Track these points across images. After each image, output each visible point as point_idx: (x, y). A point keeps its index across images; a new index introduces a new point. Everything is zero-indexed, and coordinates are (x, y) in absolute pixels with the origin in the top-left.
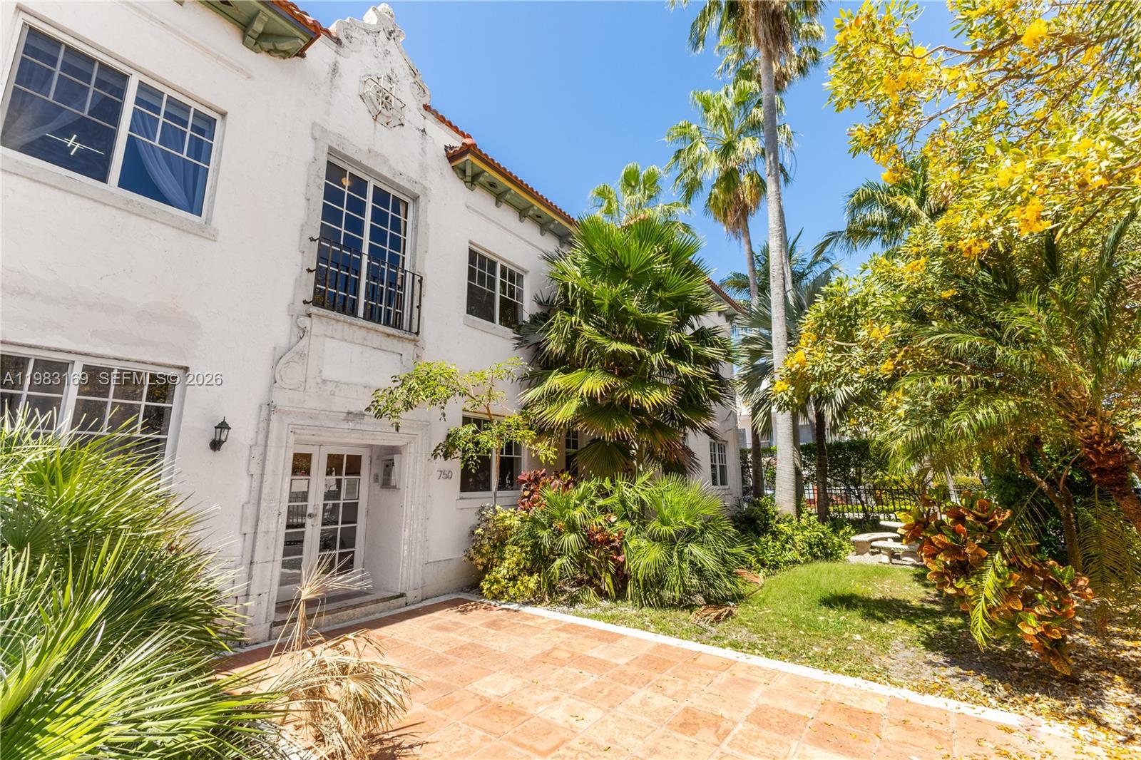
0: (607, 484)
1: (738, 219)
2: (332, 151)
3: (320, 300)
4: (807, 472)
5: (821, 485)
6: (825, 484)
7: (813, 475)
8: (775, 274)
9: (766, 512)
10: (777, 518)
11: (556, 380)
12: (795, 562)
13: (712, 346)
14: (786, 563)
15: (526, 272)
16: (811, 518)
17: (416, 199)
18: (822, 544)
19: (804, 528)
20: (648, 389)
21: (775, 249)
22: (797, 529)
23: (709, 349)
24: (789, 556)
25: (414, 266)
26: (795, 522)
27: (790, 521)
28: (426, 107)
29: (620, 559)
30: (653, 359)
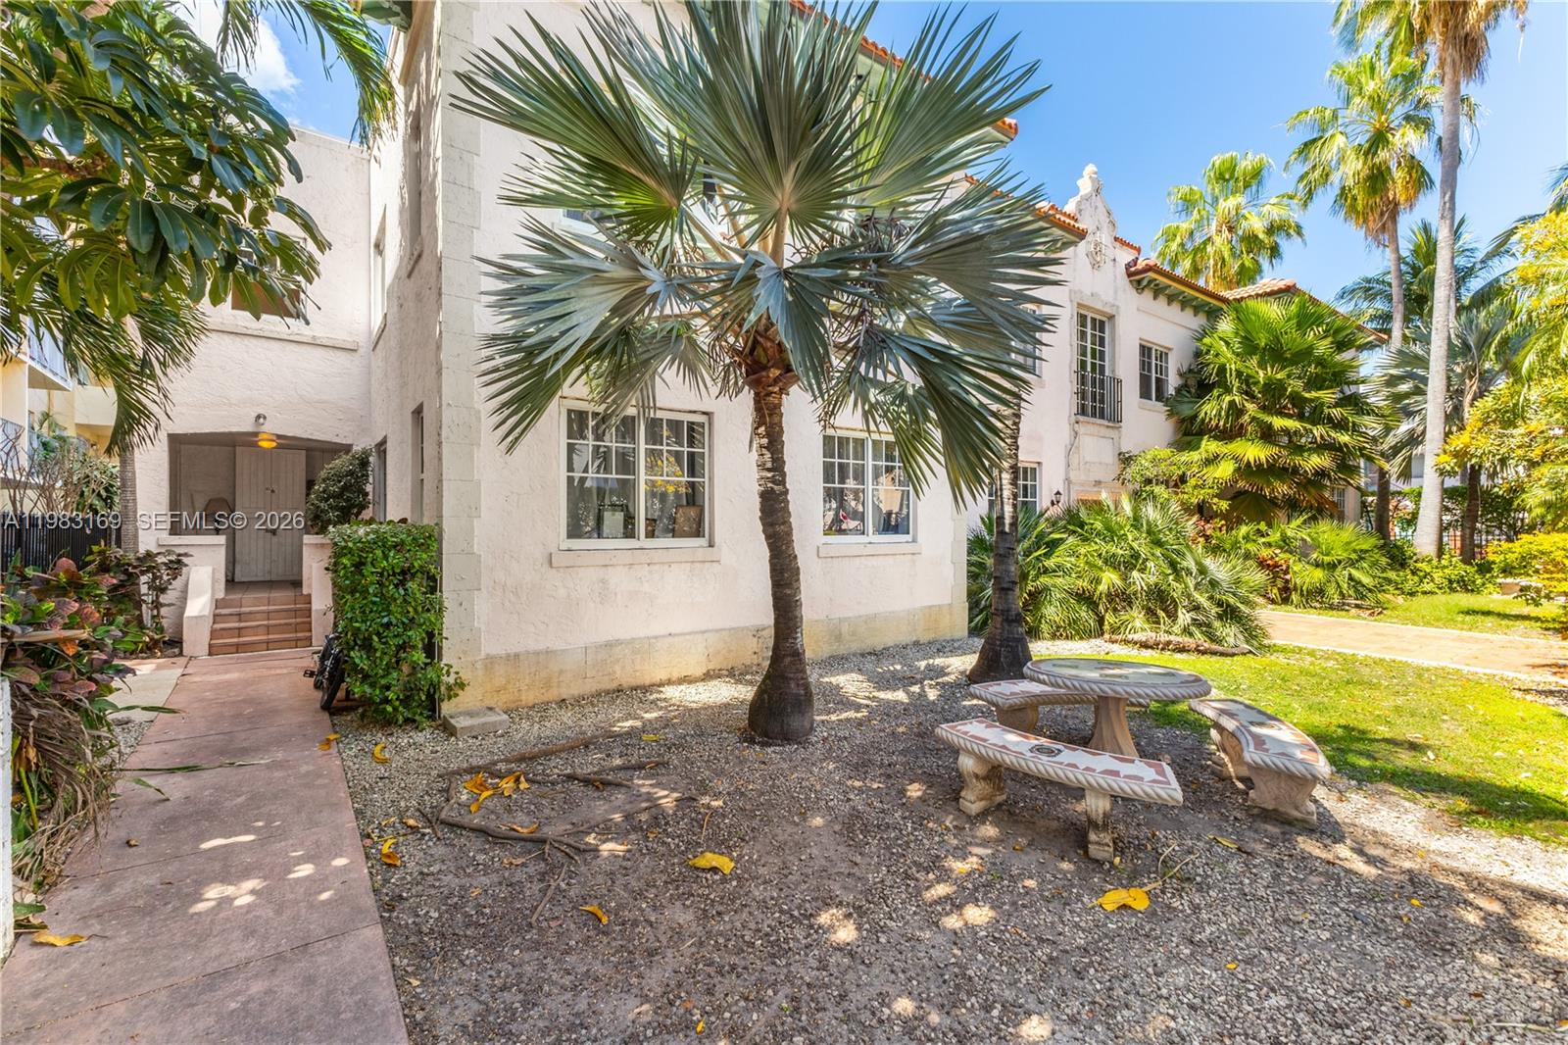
0: (1263, 526)
1: (1384, 225)
2: (1080, 305)
3: (1082, 411)
4: (1449, 518)
5: (1468, 531)
6: (1473, 529)
7: (1457, 521)
8: (1439, 326)
9: (1403, 554)
10: (1415, 558)
11: (1209, 446)
12: (1432, 593)
13: (1369, 414)
14: (1425, 593)
15: (1170, 349)
16: (1454, 559)
17: (1111, 317)
18: (1464, 581)
19: (1445, 567)
20: (1306, 454)
21: (1442, 299)
22: (1437, 568)
23: (1366, 417)
24: (1427, 587)
25: (1113, 371)
26: (1435, 562)
27: (1430, 561)
28: (1116, 239)
29: (1288, 577)
30: (1315, 432)
